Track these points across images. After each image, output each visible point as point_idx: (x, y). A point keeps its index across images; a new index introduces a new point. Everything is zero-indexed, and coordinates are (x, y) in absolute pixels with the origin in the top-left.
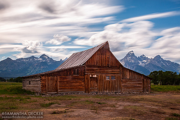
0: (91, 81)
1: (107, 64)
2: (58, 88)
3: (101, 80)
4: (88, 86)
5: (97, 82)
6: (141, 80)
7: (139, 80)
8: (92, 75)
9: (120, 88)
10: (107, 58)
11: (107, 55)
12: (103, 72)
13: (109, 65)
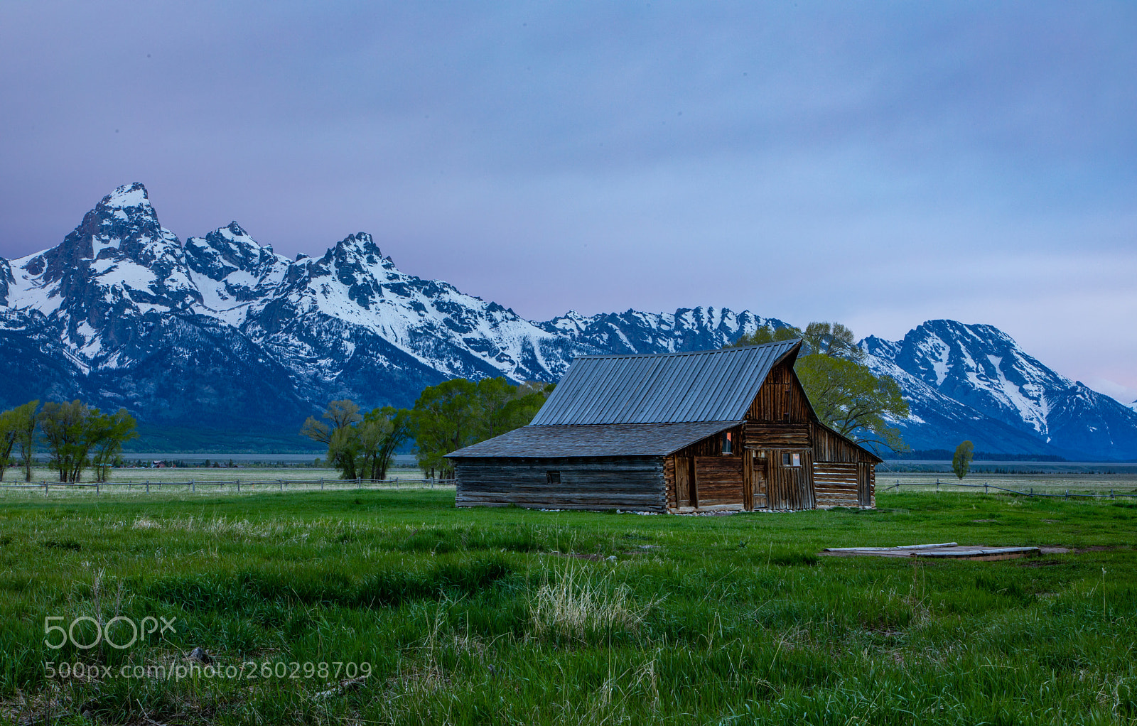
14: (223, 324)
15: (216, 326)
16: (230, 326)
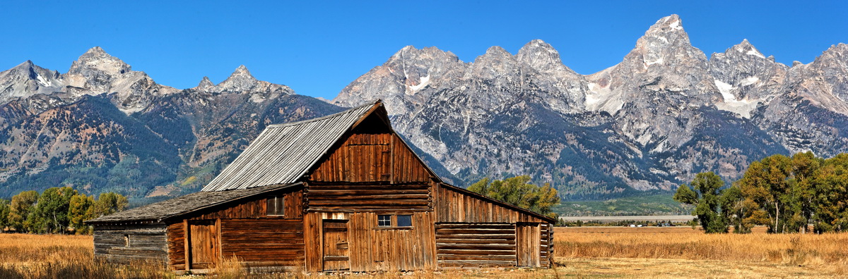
0: (324, 233)
1: (382, 176)
5: (347, 235)
6: (513, 227)
7: (504, 227)
8: (330, 214)
10: (383, 153)
11: (383, 145)
12: (368, 202)
13: (388, 177)
15: (734, 118)
16: (743, 118)
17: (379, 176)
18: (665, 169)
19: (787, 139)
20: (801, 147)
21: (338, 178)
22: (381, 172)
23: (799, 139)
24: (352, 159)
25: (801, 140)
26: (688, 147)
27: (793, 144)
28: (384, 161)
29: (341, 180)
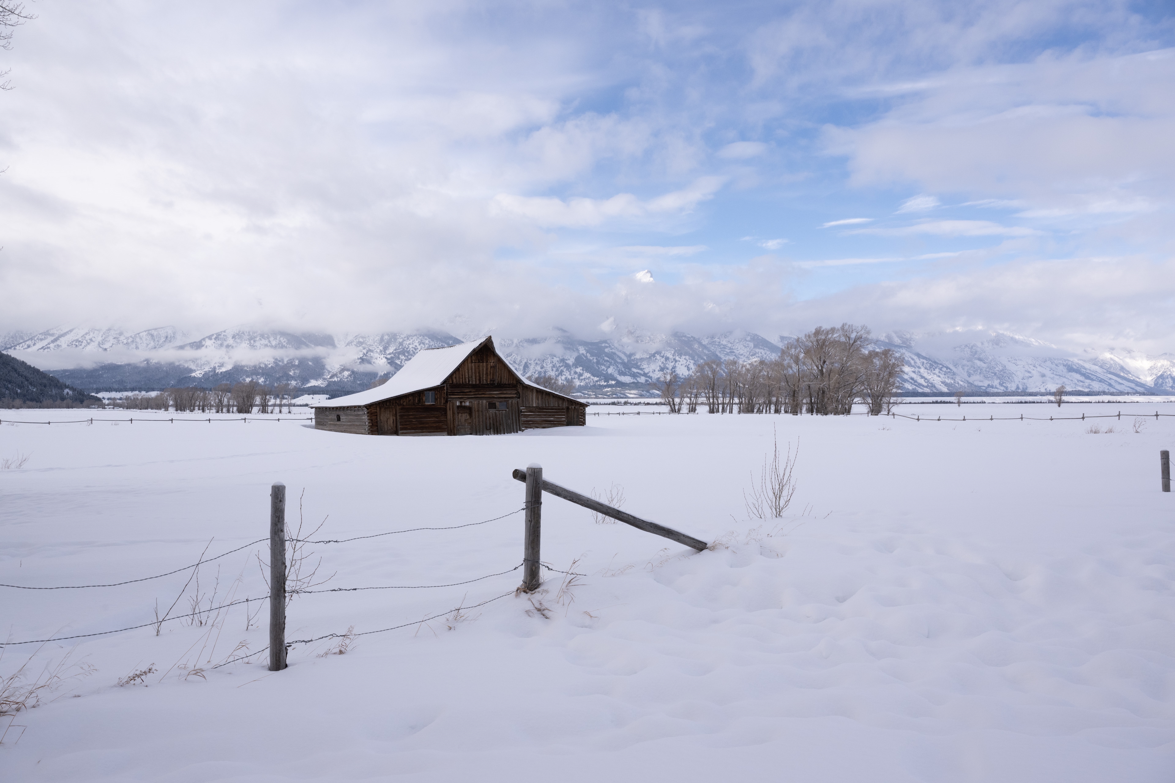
0: (458, 413)
1: (491, 380)
2: (399, 426)
3: (478, 411)
4: (453, 422)
5: (470, 414)
6: (563, 409)
7: (559, 409)
8: (461, 402)
9: (516, 425)
10: (491, 367)
11: (491, 362)
12: (483, 396)
13: (494, 381)
14: (688, 336)
15: (685, 336)
16: (692, 337)
17: (489, 380)
18: (641, 369)
19: (720, 350)
20: (729, 355)
21: (466, 382)
22: (490, 378)
23: (726, 350)
24: (473, 371)
25: (729, 351)
26: (656, 355)
27: (724, 353)
28: (492, 372)
29: (467, 383)
